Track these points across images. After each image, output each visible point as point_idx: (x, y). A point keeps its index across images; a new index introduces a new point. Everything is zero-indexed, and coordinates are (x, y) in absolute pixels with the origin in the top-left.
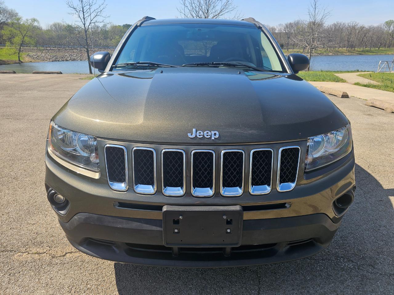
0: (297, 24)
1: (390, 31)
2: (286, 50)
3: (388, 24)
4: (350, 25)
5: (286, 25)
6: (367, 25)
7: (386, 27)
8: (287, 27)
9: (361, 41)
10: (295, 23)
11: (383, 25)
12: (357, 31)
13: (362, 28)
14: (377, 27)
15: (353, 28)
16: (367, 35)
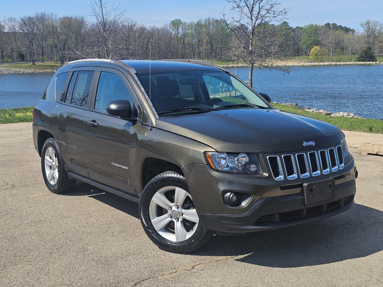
0: (42, 19)
1: (180, 35)
2: (31, 64)
3: (175, 24)
4: (124, 24)
5: (22, 20)
6: (148, 26)
7: (173, 29)
8: (25, 23)
9: (145, 49)
10: (37, 17)
11: (169, 25)
12: (137, 35)
13: (143, 30)
14: (162, 29)
15: (131, 29)
16: (151, 40)
